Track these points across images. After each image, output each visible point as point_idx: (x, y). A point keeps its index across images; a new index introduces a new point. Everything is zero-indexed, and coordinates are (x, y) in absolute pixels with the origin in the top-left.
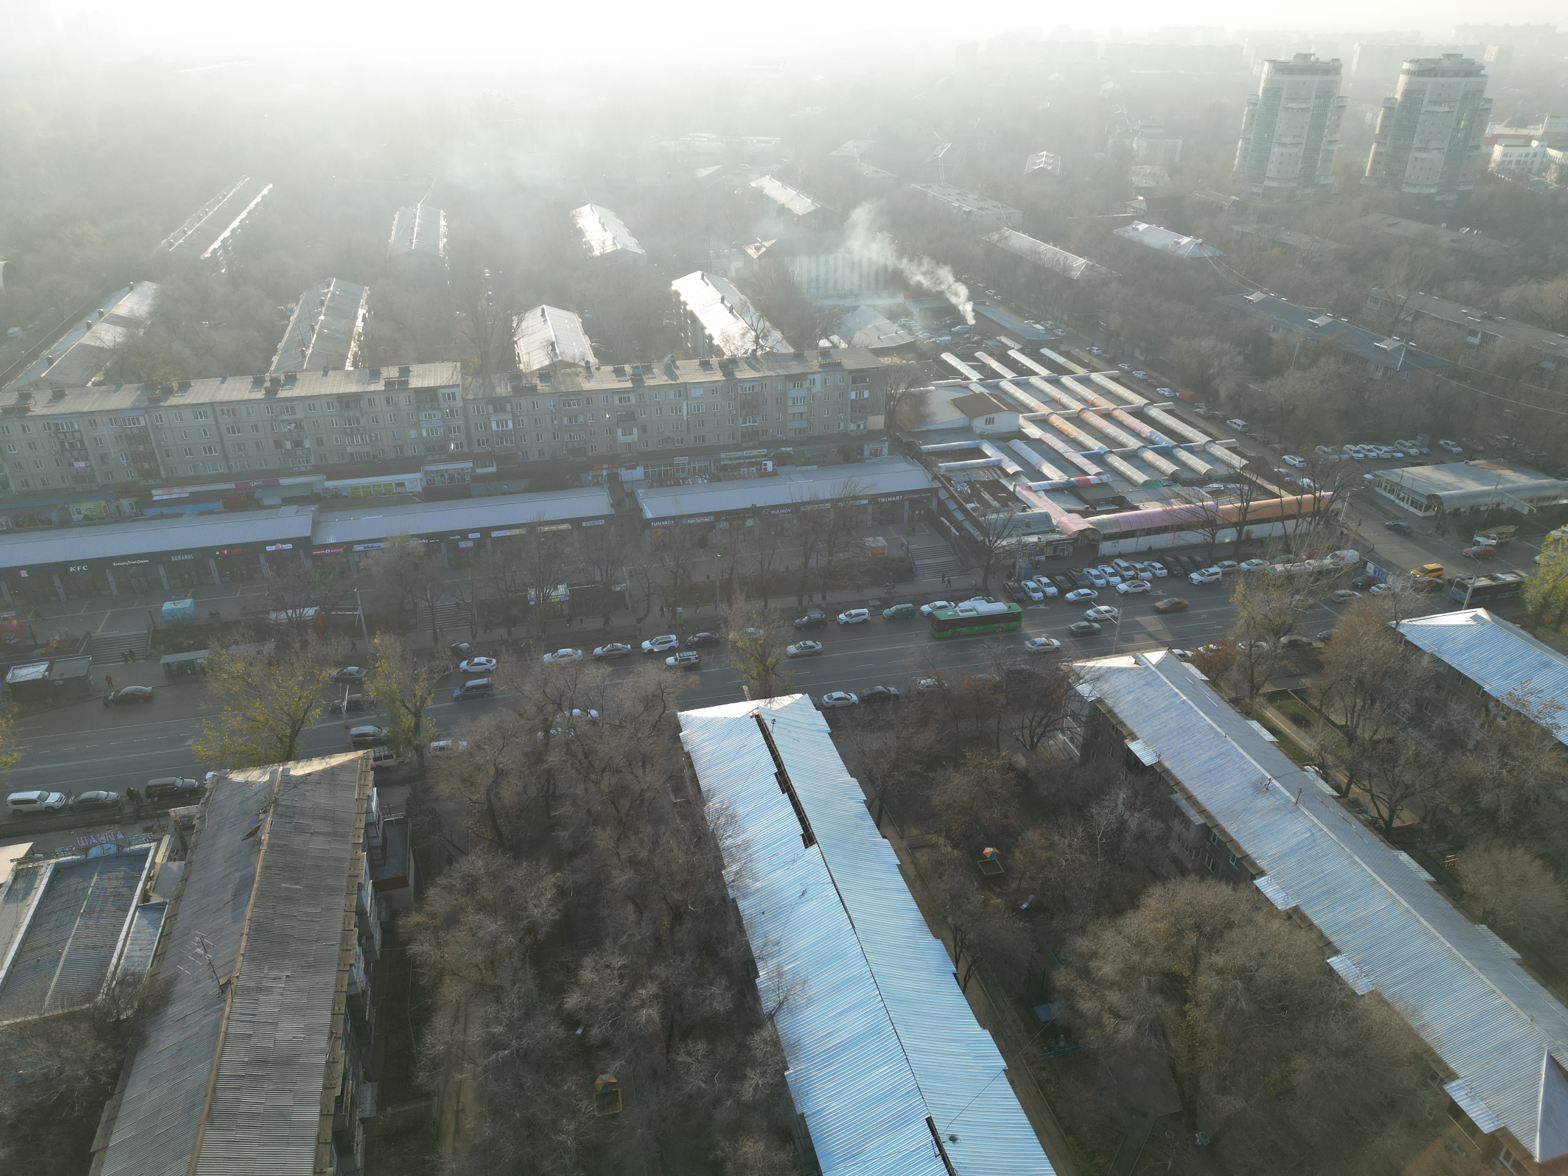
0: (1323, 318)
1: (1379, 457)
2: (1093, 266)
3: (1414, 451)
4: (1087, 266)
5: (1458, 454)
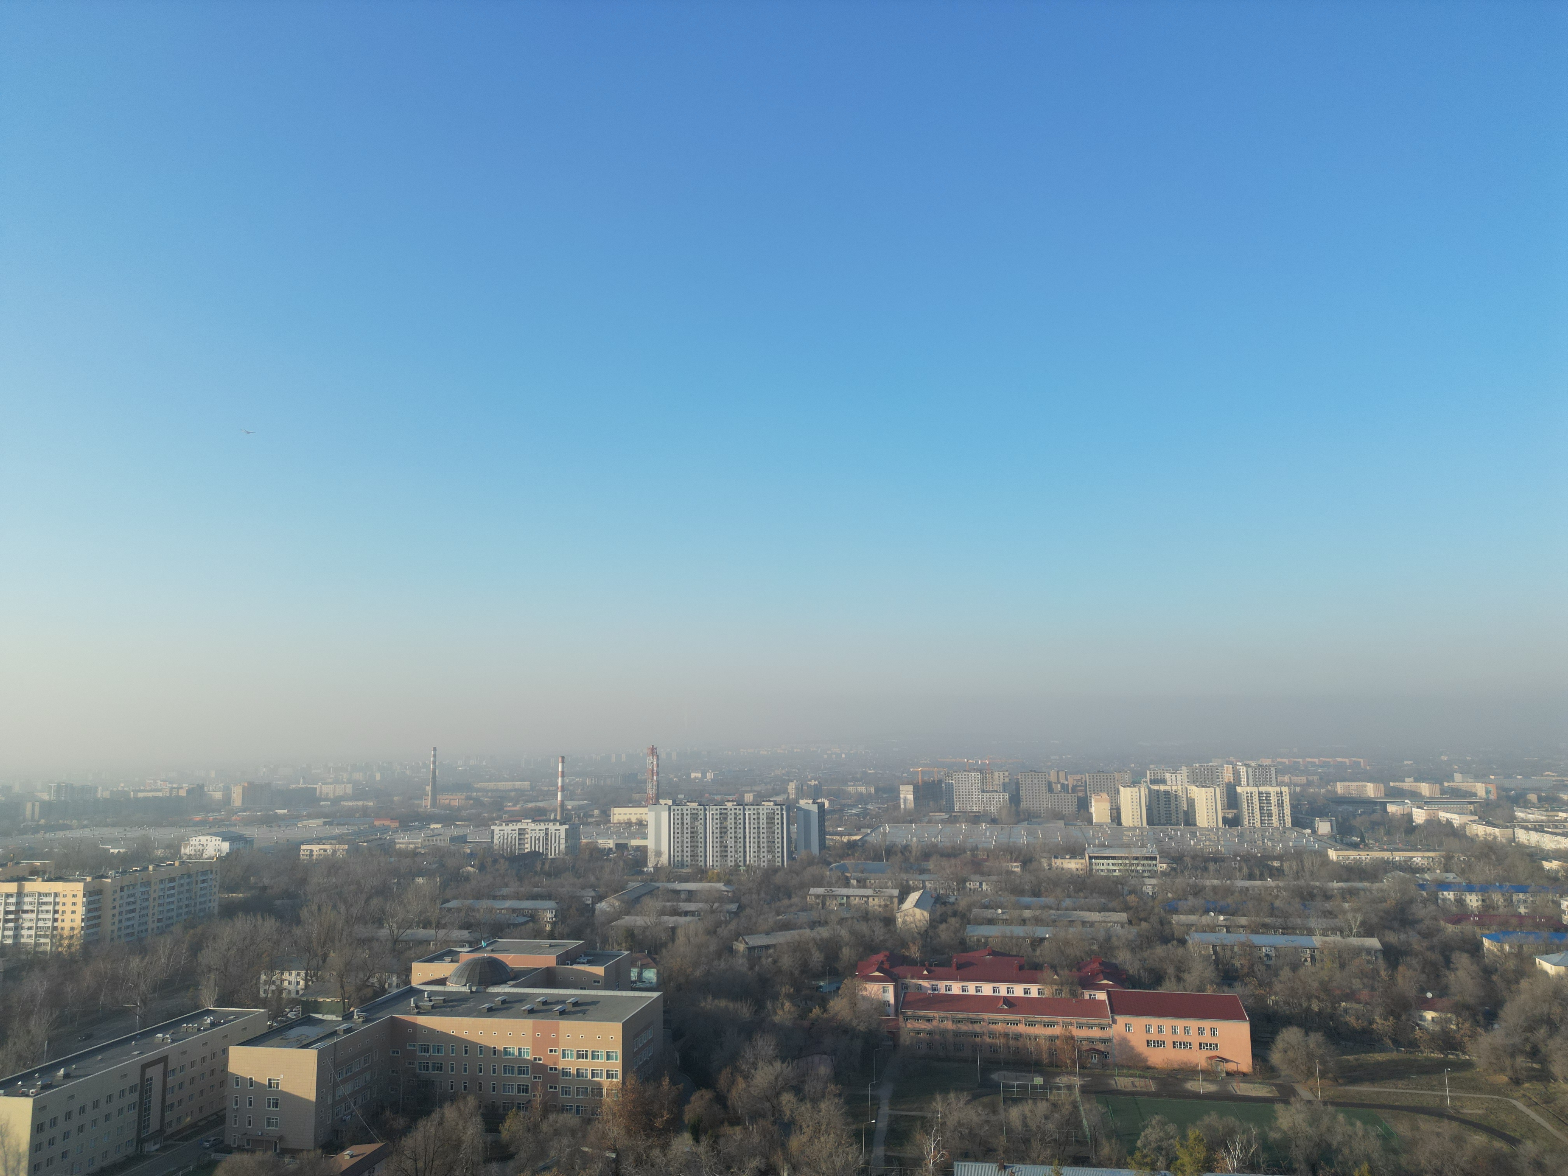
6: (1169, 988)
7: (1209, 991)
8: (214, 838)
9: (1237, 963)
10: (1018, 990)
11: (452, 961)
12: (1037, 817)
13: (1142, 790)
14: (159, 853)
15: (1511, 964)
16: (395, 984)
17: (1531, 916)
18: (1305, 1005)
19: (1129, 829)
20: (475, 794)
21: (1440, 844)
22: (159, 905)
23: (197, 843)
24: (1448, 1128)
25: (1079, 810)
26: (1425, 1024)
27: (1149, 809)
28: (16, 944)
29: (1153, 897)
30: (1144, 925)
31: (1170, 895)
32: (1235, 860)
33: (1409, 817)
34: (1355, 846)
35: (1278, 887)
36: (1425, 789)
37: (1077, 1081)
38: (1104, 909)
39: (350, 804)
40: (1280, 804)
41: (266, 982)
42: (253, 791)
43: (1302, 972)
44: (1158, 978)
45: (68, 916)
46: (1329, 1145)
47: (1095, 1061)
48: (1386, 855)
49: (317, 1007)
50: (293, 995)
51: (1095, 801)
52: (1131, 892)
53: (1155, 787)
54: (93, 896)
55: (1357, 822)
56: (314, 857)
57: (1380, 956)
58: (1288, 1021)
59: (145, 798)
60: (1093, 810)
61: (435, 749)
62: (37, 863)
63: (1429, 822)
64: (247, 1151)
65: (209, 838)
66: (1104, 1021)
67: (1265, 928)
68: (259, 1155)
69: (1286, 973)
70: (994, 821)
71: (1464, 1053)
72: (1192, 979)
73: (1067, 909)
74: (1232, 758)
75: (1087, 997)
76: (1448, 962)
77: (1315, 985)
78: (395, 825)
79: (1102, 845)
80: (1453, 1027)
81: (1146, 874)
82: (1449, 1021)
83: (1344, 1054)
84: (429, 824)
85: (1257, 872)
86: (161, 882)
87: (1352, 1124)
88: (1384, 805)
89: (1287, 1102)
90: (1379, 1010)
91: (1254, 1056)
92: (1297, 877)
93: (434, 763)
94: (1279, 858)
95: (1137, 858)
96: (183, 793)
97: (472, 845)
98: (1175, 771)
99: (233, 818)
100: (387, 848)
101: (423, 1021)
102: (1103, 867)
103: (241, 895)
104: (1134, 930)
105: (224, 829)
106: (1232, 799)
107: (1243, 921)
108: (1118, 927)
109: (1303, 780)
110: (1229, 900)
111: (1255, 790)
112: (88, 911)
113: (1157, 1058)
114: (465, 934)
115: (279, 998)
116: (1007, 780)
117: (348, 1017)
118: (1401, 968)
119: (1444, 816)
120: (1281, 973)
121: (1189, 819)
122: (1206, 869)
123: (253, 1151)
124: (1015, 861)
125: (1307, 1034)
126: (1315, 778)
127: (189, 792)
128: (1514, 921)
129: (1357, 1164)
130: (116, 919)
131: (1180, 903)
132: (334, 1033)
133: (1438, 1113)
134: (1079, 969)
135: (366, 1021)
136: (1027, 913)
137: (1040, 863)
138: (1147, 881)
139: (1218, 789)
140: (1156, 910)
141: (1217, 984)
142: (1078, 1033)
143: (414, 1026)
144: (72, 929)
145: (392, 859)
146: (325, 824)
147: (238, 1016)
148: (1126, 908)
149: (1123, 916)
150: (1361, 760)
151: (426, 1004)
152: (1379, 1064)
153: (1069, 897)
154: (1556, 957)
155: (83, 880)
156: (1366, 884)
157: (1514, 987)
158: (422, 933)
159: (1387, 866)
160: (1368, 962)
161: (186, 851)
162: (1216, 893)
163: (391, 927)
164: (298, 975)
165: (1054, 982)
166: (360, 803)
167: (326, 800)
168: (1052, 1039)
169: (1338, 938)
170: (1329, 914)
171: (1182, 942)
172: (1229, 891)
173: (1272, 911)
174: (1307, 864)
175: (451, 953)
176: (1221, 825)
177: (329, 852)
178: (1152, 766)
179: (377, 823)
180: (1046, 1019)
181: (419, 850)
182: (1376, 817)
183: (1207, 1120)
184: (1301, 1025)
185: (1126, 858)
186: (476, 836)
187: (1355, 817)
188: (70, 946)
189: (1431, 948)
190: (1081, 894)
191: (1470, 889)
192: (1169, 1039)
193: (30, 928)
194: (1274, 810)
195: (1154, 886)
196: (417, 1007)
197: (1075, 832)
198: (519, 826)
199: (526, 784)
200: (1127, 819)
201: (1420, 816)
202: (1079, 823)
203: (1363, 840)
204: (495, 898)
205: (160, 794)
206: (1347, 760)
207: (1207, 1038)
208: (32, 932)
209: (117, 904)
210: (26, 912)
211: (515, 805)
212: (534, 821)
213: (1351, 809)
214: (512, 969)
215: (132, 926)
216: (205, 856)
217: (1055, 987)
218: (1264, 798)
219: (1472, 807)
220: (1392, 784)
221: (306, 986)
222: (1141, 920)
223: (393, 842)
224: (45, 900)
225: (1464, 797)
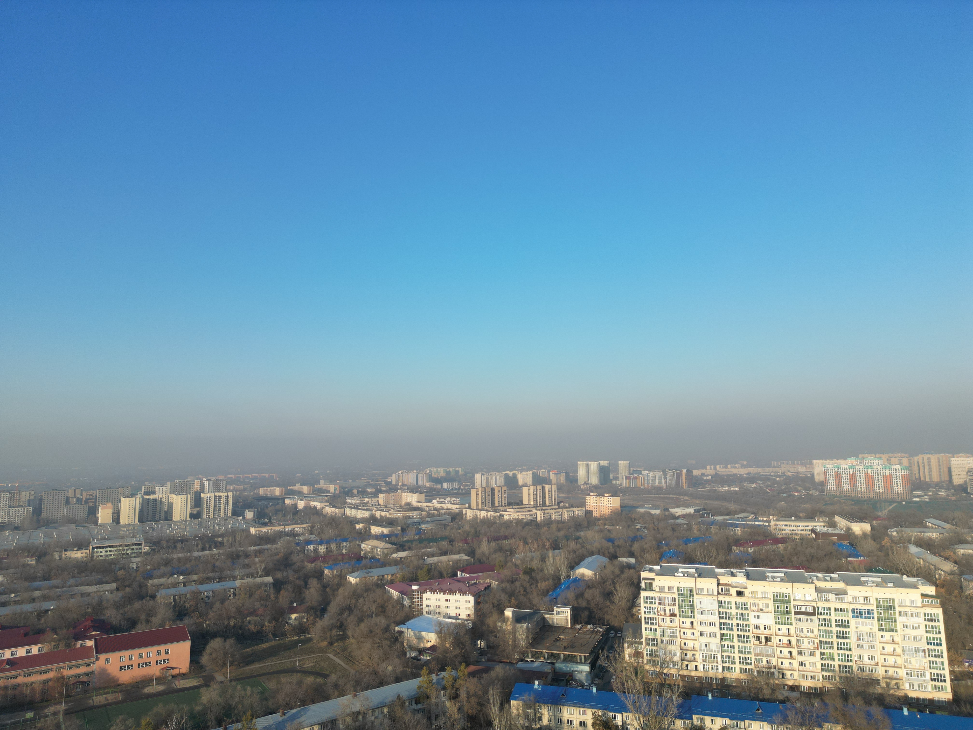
6: (140, 628)
7: (167, 627)
9: (188, 605)
10: (21, 652)
12: (54, 523)
13: (138, 499)
15: (336, 581)
17: (347, 554)
18: (226, 623)
19: (125, 526)
21: (310, 519)
24: (295, 678)
25: (88, 516)
26: (291, 622)
27: (141, 511)
29: (136, 571)
30: (128, 589)
31: (148, 567)
32: (195, 539)
33: (296, 506)
34: (265, 525)
35: (219, 554)
36: (305, 489)
37: (62, 707)
38: (100, 582)
40: (227, 503)
43: (227, 603)
44: (133, 623)
46: (230, 706)
47: (78, 690)
48: (281, 528)
51: (102, 509)
52: (120, 569)
53: (147, 497)
55: (268, 511)
57: (272, 586)
58: (214, 635)
60: (99, 515)
63: (305, 508)
66: (88, 661)
67: (209, 580)
69: (218, 605)
70: (17, 528)
71: (309, 634)
72: (156, 620)
73: (70, 586)
74: (200, 476)
75: (78, 646)
76: (306, 583)
77: (234, 610)
79: (104, 539)
80: (305, 620)
81: (133, 555)
82: (303, 617)
83: (245, 648)
85: (207, 546)
87: (245, 690)
88: (283, 499)
89: (208, 686)
90: (268, 618)
91: (191, 661)
92: (231, 546)
94: (222, 536)
95: (128, 545)
98: (162, 485)
102: (102, 554)
104: (120, 594)
106: (197, 502)
107: (195, 577)
108: (108, 594)
109: (241, 487)
110: (188, 566)
111: (213, 495)
113: (125, 677)
116: (32, 497)
118: (282, 592)
119: (313, 503)
120: (215, 606)
121: (168, 516)
122: (175, 547)
124: (32, 557)
125: (225, 641)
126: (248, 486)
128: (340, 557)
129: (244, 713)
131: (155, 572)
133: (291, 671)
134: (75, 628)
136: (37, 594)
137: (52, 555)
138: (134, 560)
139: (189, 496)
140: (138, 579)
141: (173, 621)
142: (66, 673)
148: (116, 580)
149: (114, 586)
150: (275, 475)
152: (264, 650)
153: (73, 577)
154: (356, 574)
156: (269, 546)
157: (336, 593)
159: (281, 534)
160: (265, 591)
162: (180, 562)
165: (53, 640)
168: (45, 682)
169: (250, 580)
170: (247, 566)
171: (153, 597)
172: (188, 560)
173: (214, 569)
174: (238, 537)
176: (188, 518)
178: (146, 483)
180: (43, 668)
182: (279, 507)
183: (155, 710)
184: (221, 636)
185: (120, 546)
187: (267, 508)
189: (299, 578)
190: (83, 574)
191: (321, 543)
192: (135, 663)
194: (223, 506)
195: (138, 563)
197: (83, 532)
200: (123, 520)
201: (301, 505)
202: (87, 525)
203: (270, 521)
206: (267, 475)
207: (162, 656)
213: (266, 503)
217: (53, 644)
218: (217, 499)
219: (326, 498)
220: (289, 488)
222: (126, 587)
225: (324, 493)
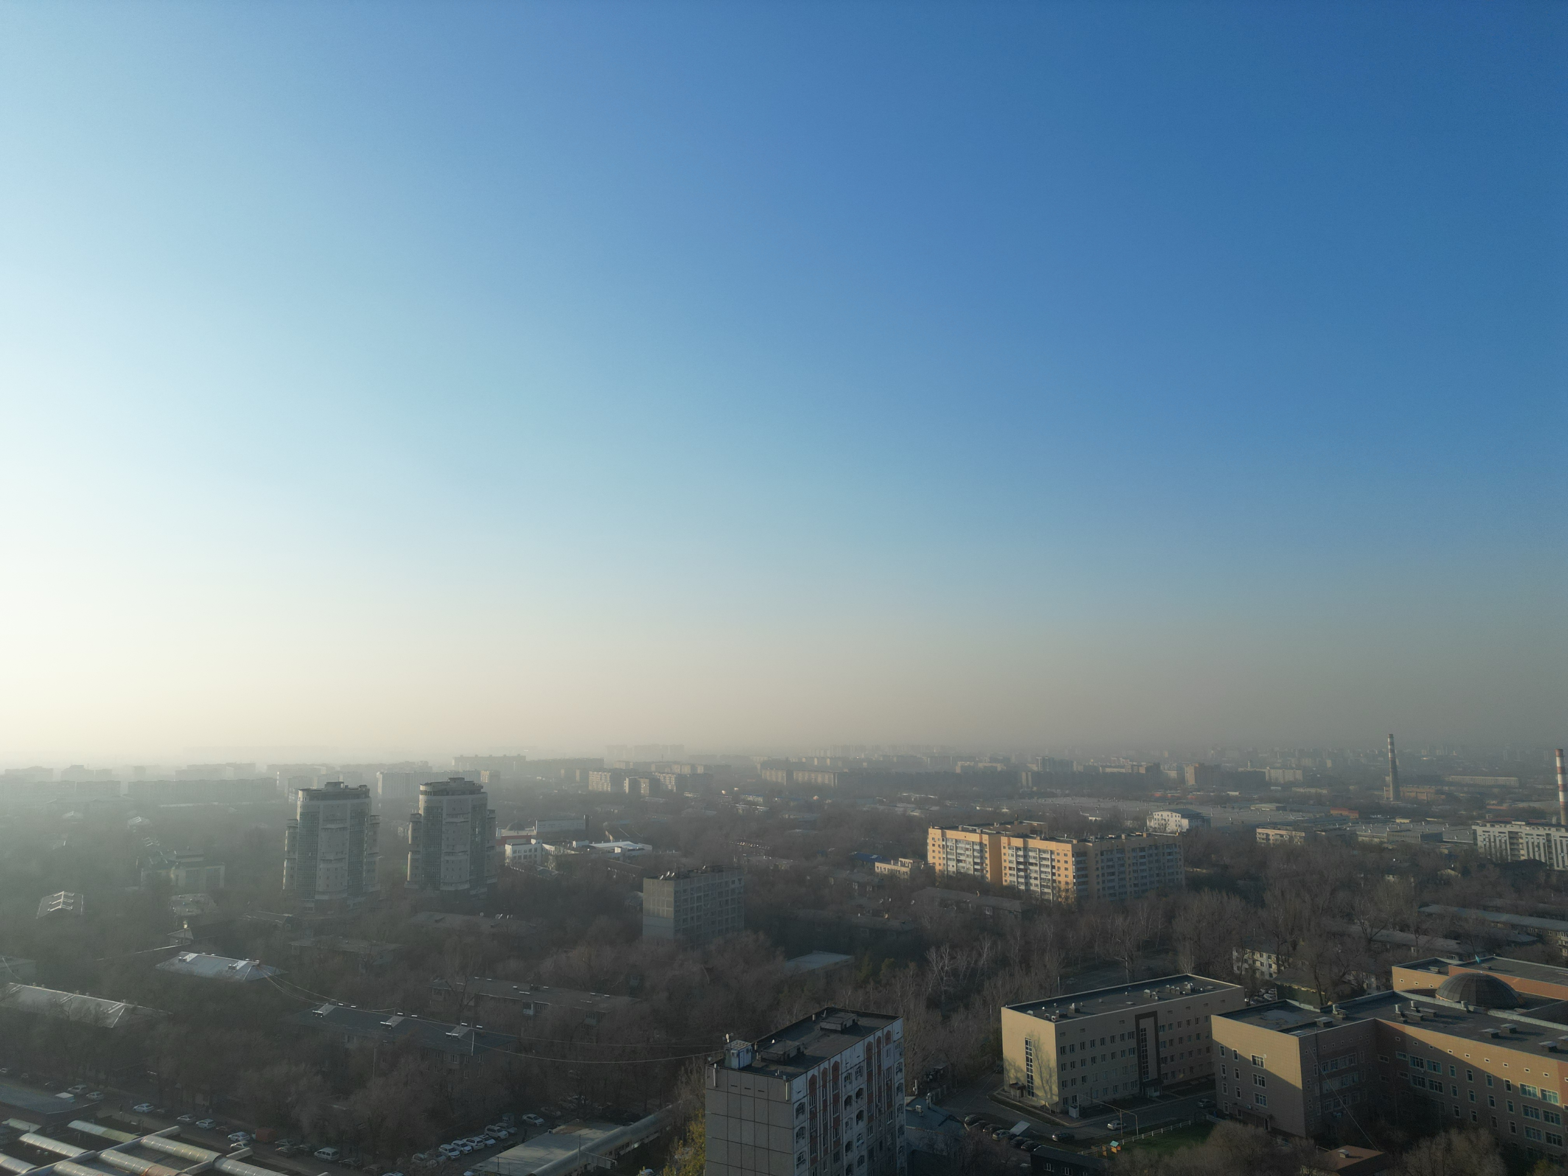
0: (394, 1018)
1: (473, 1151)
2: (134, 1009)
3: (503, 1134)
4: (127, 1009)
5: (541, 1125)
8: (1174, 814)
11: (1439, 972)
14: (1129, 823)
16: (1374, 985)
20: (1447, 788)
22: (1134, 871)
23: (1160, 817)
28: (1028, 890)
39: (1302, 790)
41: (1238, 960)
42: (1203, 771)
45: (1063, 872)
49: (1293, 994)
50: (1267, 977)
54: (1080, 855)
56: (1271, 842)
59: (1113, 774)
61: (1391, 736)
62: (1035, 824)
64: (1240, 1121)
65: (1169, 813)
68: (1251, 1129)
78: (1354, 815)
84: (1394, 818)
86: (1134, 850)
93: (1392, 751)
96: (1142, 771)
97: (1449, 845)
99: (1189, 796)
100: (1349, 840)
101: (1411, 1031)
103: (1204, 871)
105: (1181, 807)
112: (1078, 870)
114: (1452, 944)
115: (1253, 977)
117: (1327, 1011)
123: (1245, 1123)
127: (1148, 769)
130: (1100, 880)
132: (1314, 1025)
135: (1346, 1018)
143: (1403, 1035)
144: (1067, 883)
145: (1355, 852)
146: (1278, 809)
147: (1216, 987)
151: (1412, 1013)
155: (1070, 842)
158: (1399, 936)
161: (1152, 824)
163: (1362, 924)
164: (1269, 957)
166: (1313, 790)
167: (1276, 785)
175: (1436, 963)
177: (1286, 838)
179: (1334, 812)
181: (1385, 845)
186: (1454, 836)
188: (1067, 898)
193: (1036, 878)
196: (1403, 1015)
198: (1509, 828)
199: (1513, 781)
204: (1485, 908)
205: (1123, 770)
208: (1038, 882)
209: (1099, 866)
210: (1032, 864)
211: (1501, 803)
212: (1528, 824)
214: (1520, 994)
215: (1114, 887)
216: (1168, 830)
221: (1279, 970)
223: (1354, 835)
224: (1044, 856)
